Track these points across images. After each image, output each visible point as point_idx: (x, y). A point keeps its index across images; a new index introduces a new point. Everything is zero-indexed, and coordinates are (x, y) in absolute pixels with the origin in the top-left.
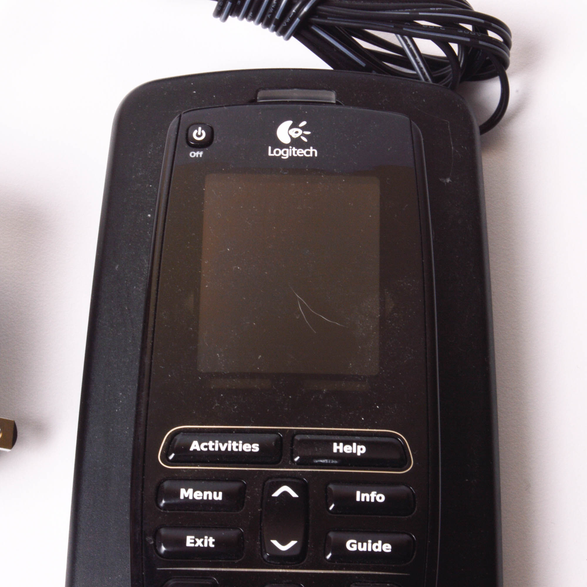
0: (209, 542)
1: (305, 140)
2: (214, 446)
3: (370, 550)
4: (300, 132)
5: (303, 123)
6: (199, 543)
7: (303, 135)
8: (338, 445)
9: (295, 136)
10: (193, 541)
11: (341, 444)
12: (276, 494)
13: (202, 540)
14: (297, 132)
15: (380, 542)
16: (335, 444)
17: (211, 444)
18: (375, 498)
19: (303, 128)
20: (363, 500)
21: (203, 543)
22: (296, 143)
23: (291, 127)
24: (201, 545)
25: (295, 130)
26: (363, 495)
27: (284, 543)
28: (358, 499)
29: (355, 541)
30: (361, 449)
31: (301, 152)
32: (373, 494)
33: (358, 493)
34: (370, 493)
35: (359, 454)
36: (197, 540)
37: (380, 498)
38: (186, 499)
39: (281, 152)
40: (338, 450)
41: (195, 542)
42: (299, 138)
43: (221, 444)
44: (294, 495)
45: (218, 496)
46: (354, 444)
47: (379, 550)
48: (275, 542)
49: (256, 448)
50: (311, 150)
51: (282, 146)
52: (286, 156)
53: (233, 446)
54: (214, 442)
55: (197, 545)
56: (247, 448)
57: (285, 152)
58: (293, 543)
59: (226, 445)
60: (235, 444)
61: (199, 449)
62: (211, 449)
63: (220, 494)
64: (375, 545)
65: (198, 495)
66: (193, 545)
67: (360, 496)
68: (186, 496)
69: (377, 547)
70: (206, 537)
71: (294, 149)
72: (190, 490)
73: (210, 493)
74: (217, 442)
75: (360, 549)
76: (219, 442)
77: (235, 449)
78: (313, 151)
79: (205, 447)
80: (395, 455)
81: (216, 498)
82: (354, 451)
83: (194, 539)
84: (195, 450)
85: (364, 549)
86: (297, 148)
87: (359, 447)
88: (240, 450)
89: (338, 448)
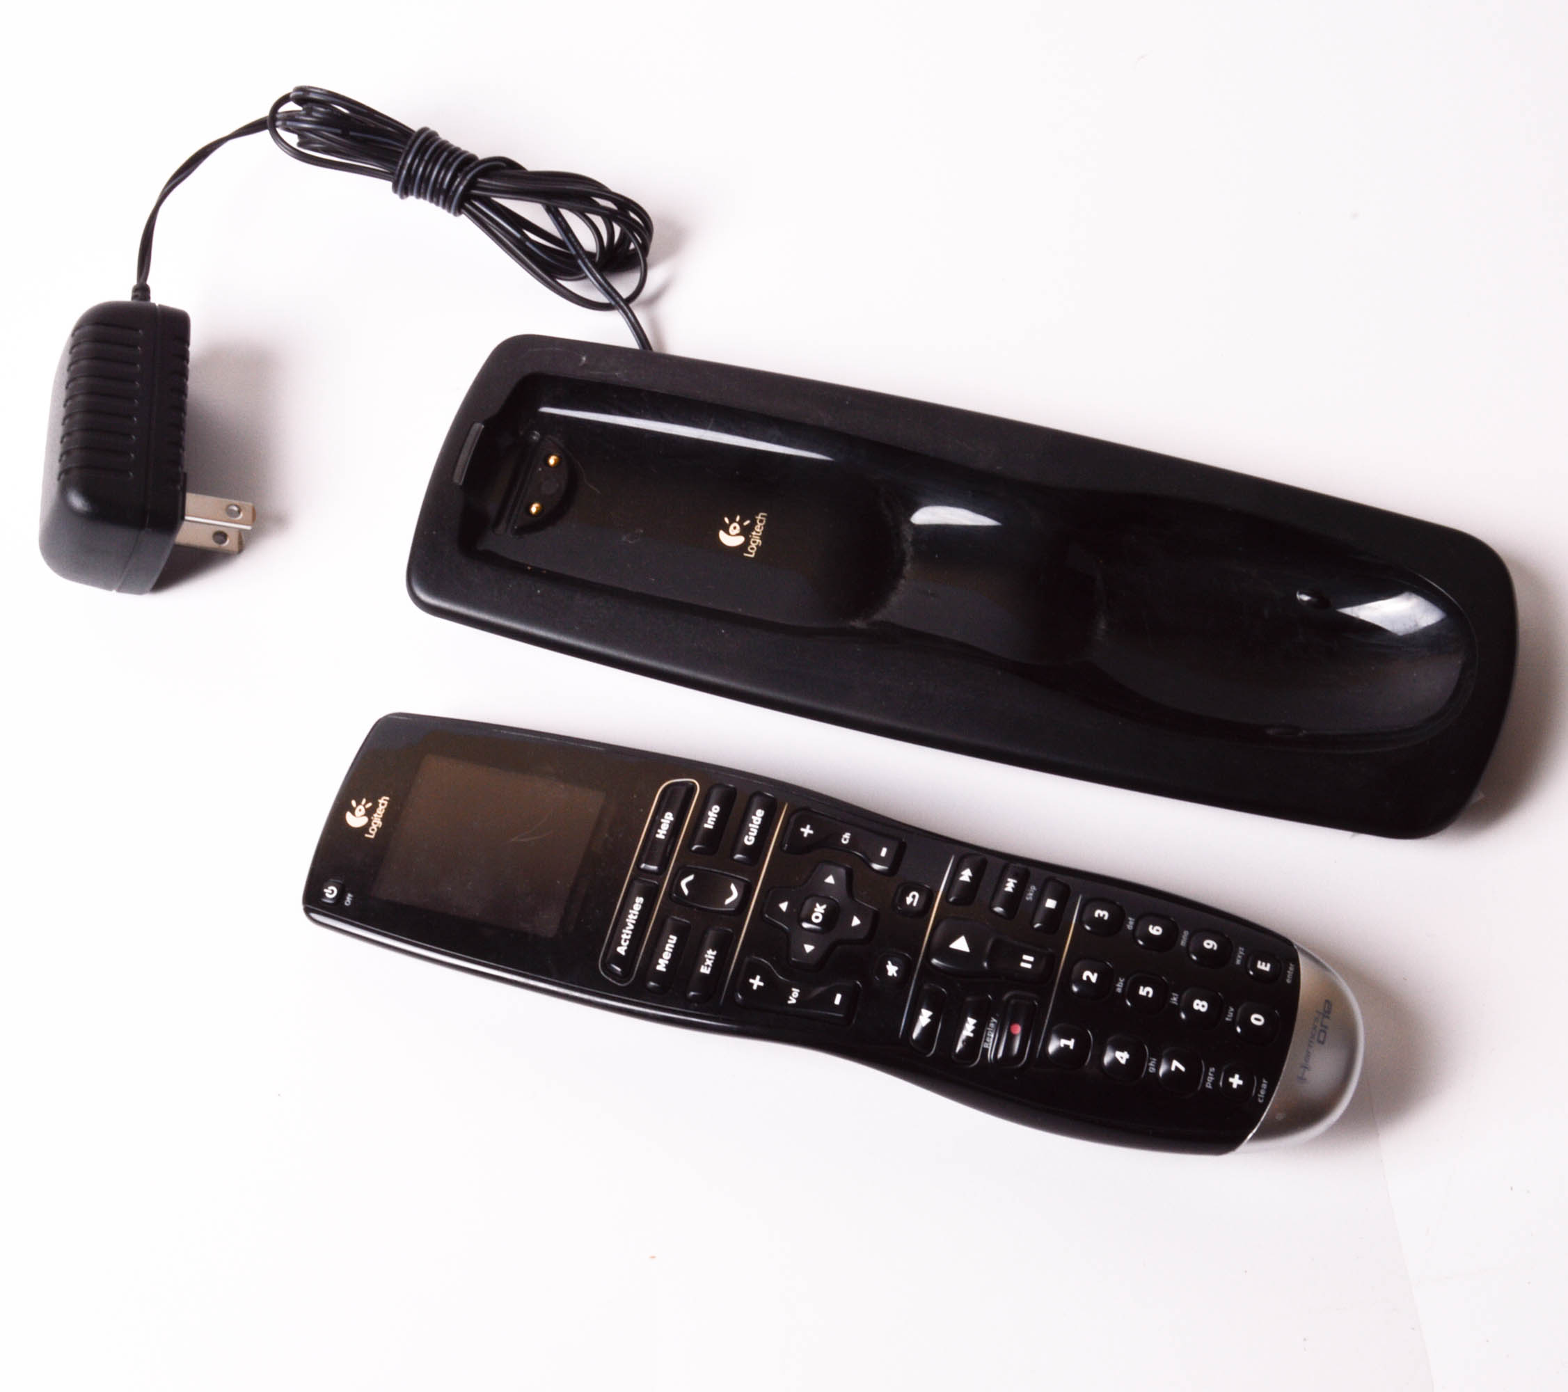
0: (710, 954)
1: (369, 805)
2: (626, 934)
3: (757, 827)
4: (361, 807)
5: (354, 803)
6: (709, 963)
7: (364, 806)
8: (659, 833)
9: (363, 811)
10: (706, 968)
11: (659, 831)
12: (686, 891)
13: (707, 960)
14: (360, 810)
15: (753, 817)
16: (657, 836)
17: (624, 936)
18: (715, 813)
19: (358, 803)
20: (713, 823)
21: (710, 959)
22: (370, 813)
23: (353, 813)
24: (712, 961)
25: (357, 812)
26: (709, 821)
27: (730, 894)
28: (711, 827)
29: (746, 837)
30: (668, 816)
31: (381, 811)
32: (710, 814)
33: (706, 826)
34: (709, 817)
35: (672, 819)
36: (706, 964)
37: (716, 809)
38: (667, 966)
39: (374, 827)
40: (663, 834)
41: (708, 966)
42: (366, 810)
43: (628, 928)
44: (691, 878)
45: (672, 939)
46: (662, 820)
47: (760, 820)
48: (728, 901)
49: (640, 900)
50: (381, 801)
51: (369, 824)
52: (380, 823)
53: (632, 918)
54: (623, 933)
55: (711, 965)
56: (637, 907)
57: (375, 823)
58: (733, 887)
59: (629, 924)
60: (631, 916)
61: (626, 948)
62: (629, 937)
63: (671, 937)
64: (754, 822)
65: (667, 955)
66: (710, 969)
67: (709, 824)
68: (664, 965)
69: (757, 821)
70: (706, 956)
71: (375, 815)
72: (661, 961)
73: (668, 945)
74: (624, 931)
75: (755, 834)
76: (625, 929)
77: (636, 917)
78: (383, 801)
79: (625, 941)
80: (683, 791)
81: (674, 942)
82: (669, 822)
83: (704, 965)
84: (626, 951)
85: (756, 831)
86: (375, 812)
87: (666, 817)
88: (637, 913)
89: (661, 834)
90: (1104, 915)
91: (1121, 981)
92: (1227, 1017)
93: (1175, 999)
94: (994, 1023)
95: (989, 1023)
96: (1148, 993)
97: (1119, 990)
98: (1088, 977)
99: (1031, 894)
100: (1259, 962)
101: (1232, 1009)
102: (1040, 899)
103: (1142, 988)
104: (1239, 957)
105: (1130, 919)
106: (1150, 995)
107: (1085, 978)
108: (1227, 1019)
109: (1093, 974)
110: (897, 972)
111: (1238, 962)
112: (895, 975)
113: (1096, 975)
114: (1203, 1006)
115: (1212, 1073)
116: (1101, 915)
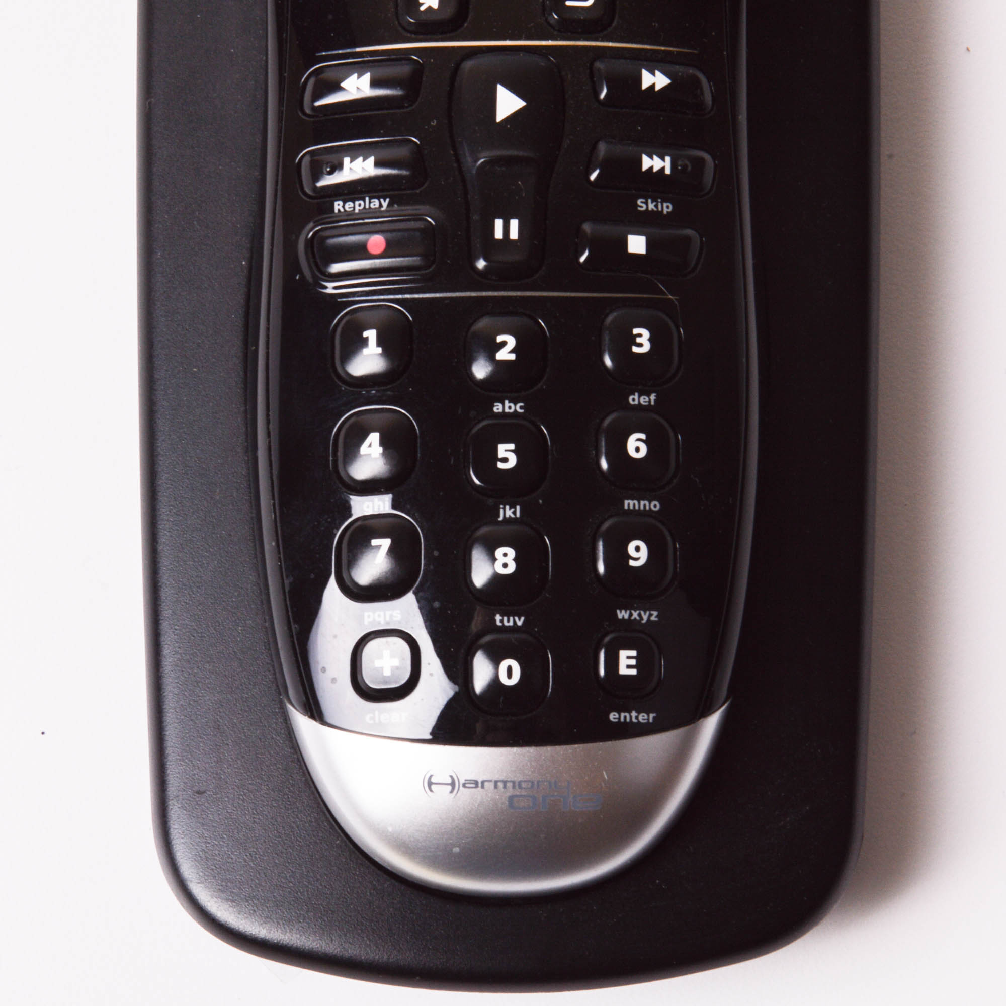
90: (640, 345)
91: (518, 408)
92: (502, 615)
93: (509, 513)
94: (381, 205)
95: (378, 198)
96: (505, 460)
97: (498, 408)
98: (504, 344)
99: (651, 206)
100: (634, 653)
101: (520, 623)
102: (642, 223)
103: (512, 446)
104: (635, 615)
105: (653, 397)
106: (501, 465)
107: (500, 338)
108: (498, 617)
109: (511, 352)
110: (430, 8)
111: (622, 614)
112: (422, 8)
113: (512, 357)
114: (505, 566)
115: (391, 616)
116: (638, 340)
